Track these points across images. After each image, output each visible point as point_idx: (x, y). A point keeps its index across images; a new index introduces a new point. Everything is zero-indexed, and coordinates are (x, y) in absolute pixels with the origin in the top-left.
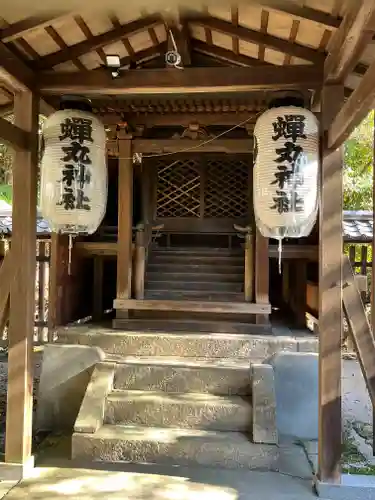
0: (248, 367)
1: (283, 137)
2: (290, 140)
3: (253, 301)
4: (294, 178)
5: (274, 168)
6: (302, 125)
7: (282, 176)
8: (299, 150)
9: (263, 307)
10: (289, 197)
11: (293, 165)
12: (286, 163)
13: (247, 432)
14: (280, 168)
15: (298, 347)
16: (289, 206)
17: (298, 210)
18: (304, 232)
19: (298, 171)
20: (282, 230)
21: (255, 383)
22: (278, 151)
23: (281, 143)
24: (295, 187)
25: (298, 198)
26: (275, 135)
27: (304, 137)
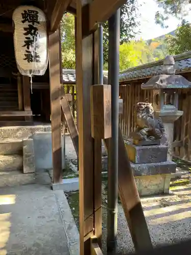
0: (21, 141)
1: (27, 22)
2: (31, 24)
3: (23, 110)
4: (34, 45)
5: (24, 38)
6: (37, 17)
7: (28, 43)
8: (36, 29)
9: (28, 112)
10: (33, 54)
11: (33, 37)
12: (29, 36)
13: (21, 170)
14: (26, 38)
15: (45, 130)
16: (33, 59)
17: (37, 61)
18: (42, 73)
19: (36, 40)
20: (31, 71)
21: (24, 147)
22: (25, 29)
23: (26, 24)
24: (35, 49)
25: (37, 55)
26: (23, 20)
27: (38, 23)
